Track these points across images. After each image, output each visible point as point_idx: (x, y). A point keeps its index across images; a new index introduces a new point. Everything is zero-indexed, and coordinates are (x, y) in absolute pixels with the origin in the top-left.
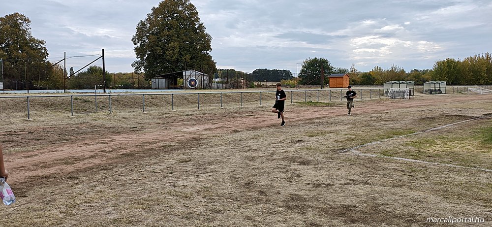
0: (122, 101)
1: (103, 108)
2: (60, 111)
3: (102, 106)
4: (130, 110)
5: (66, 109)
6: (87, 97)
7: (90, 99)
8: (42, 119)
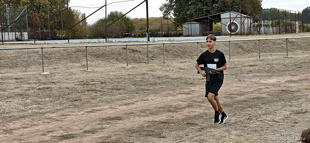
0: (171, 50)
1: (153, 58)
2: (112, 61)
3: (150, 56)
4: (181, 61)
5: (117, 59)
6: (134, 46)
7: (137, 48)
8: (99, 69)
